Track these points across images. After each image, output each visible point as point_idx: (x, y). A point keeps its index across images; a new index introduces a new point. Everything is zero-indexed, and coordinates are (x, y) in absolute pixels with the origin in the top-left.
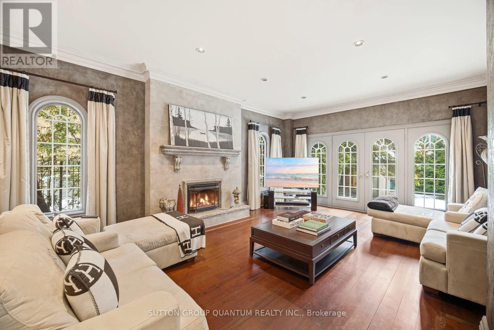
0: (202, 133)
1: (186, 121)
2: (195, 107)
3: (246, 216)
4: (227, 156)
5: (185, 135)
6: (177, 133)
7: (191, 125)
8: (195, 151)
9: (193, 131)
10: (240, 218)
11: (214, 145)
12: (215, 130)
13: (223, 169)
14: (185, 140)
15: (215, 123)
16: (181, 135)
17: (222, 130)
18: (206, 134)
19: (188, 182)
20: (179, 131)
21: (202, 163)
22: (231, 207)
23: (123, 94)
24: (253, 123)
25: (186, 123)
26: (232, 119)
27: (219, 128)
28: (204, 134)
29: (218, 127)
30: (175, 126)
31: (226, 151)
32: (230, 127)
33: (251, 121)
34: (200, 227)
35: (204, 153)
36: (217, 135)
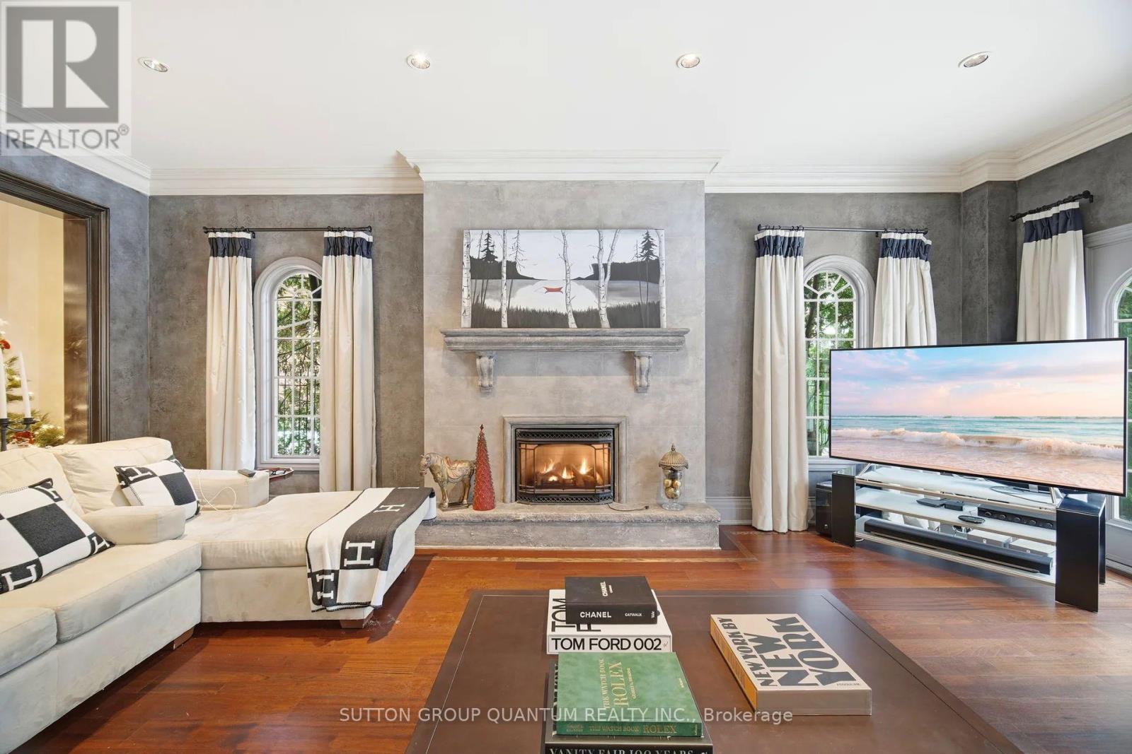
0: (549, 290)
1: (504, 264)
2: (538, 224)
3: (700, 546)
4: (636, 349)
5: (501, 299)
6: (478, 297)
7: (519, 272)
8: (528, 339)
9: (521, 286)
10: (673, 548)
11: (588, 319)
12: (595, 277)
13: (631, 390)
14: (499, 313)
15: (596, 255)
16: (490, 300)
17: (620, 272)
18: (563, 290)
19: (515, 421)
20: (484, 291)
21: (559, 371)
22: (647, 508)
23: (391, 230)
24: (768, 233)
25: (504, 269)
26: (662, 233)
27: (609, 267)
28: (559, 290)
29: (605, 266)
30: (474, 281)
31: (632, 335)
32: (654, 258)
33: (759, 228)
34: (372, 545)
35: (551, 343)
36: (602, 288)
